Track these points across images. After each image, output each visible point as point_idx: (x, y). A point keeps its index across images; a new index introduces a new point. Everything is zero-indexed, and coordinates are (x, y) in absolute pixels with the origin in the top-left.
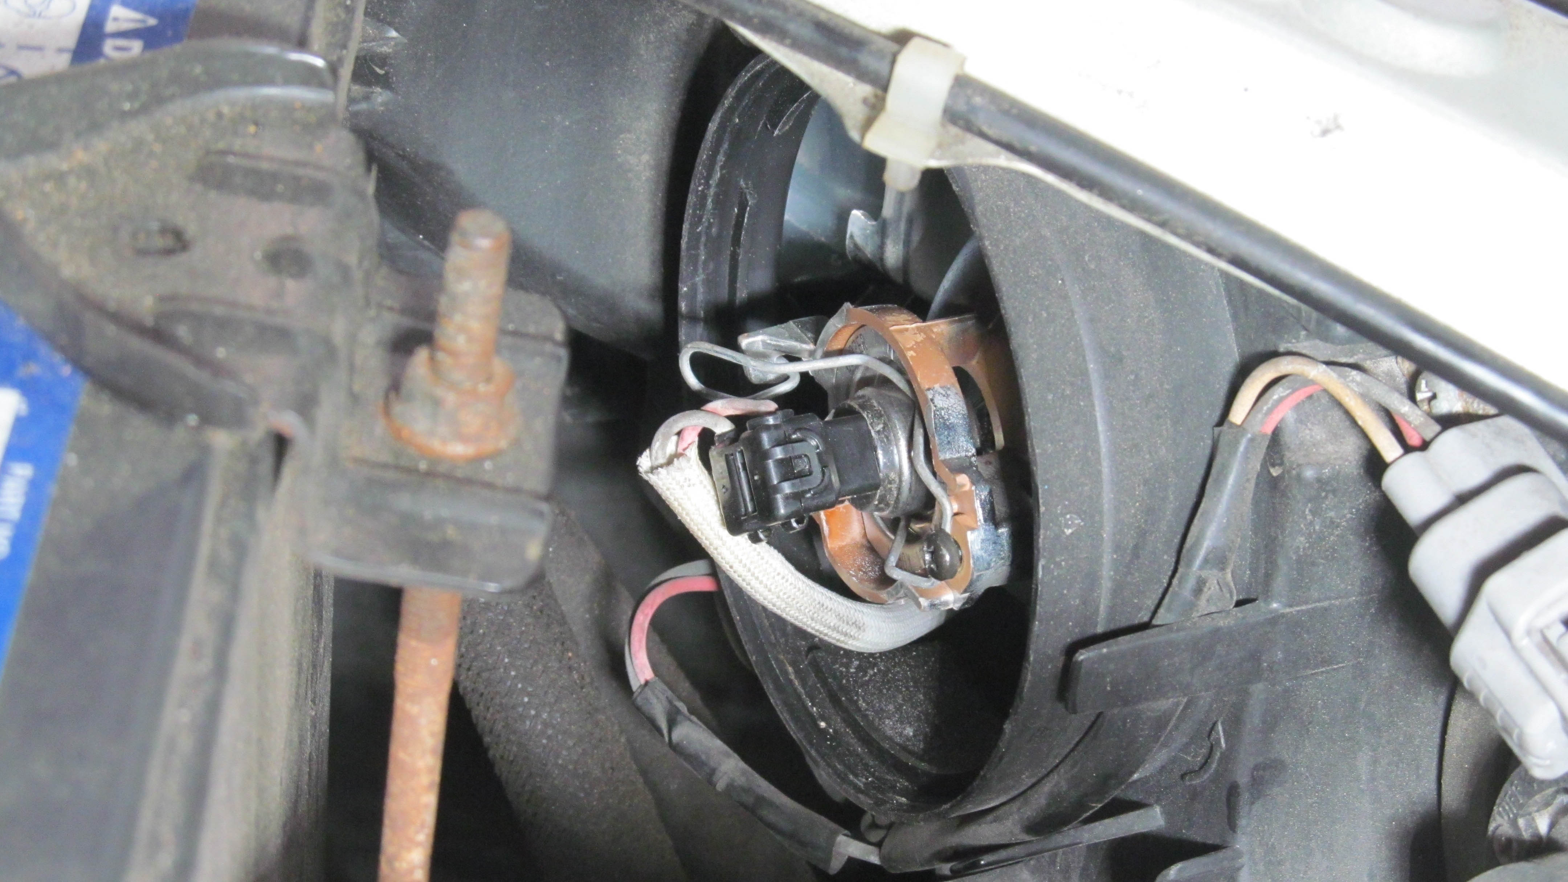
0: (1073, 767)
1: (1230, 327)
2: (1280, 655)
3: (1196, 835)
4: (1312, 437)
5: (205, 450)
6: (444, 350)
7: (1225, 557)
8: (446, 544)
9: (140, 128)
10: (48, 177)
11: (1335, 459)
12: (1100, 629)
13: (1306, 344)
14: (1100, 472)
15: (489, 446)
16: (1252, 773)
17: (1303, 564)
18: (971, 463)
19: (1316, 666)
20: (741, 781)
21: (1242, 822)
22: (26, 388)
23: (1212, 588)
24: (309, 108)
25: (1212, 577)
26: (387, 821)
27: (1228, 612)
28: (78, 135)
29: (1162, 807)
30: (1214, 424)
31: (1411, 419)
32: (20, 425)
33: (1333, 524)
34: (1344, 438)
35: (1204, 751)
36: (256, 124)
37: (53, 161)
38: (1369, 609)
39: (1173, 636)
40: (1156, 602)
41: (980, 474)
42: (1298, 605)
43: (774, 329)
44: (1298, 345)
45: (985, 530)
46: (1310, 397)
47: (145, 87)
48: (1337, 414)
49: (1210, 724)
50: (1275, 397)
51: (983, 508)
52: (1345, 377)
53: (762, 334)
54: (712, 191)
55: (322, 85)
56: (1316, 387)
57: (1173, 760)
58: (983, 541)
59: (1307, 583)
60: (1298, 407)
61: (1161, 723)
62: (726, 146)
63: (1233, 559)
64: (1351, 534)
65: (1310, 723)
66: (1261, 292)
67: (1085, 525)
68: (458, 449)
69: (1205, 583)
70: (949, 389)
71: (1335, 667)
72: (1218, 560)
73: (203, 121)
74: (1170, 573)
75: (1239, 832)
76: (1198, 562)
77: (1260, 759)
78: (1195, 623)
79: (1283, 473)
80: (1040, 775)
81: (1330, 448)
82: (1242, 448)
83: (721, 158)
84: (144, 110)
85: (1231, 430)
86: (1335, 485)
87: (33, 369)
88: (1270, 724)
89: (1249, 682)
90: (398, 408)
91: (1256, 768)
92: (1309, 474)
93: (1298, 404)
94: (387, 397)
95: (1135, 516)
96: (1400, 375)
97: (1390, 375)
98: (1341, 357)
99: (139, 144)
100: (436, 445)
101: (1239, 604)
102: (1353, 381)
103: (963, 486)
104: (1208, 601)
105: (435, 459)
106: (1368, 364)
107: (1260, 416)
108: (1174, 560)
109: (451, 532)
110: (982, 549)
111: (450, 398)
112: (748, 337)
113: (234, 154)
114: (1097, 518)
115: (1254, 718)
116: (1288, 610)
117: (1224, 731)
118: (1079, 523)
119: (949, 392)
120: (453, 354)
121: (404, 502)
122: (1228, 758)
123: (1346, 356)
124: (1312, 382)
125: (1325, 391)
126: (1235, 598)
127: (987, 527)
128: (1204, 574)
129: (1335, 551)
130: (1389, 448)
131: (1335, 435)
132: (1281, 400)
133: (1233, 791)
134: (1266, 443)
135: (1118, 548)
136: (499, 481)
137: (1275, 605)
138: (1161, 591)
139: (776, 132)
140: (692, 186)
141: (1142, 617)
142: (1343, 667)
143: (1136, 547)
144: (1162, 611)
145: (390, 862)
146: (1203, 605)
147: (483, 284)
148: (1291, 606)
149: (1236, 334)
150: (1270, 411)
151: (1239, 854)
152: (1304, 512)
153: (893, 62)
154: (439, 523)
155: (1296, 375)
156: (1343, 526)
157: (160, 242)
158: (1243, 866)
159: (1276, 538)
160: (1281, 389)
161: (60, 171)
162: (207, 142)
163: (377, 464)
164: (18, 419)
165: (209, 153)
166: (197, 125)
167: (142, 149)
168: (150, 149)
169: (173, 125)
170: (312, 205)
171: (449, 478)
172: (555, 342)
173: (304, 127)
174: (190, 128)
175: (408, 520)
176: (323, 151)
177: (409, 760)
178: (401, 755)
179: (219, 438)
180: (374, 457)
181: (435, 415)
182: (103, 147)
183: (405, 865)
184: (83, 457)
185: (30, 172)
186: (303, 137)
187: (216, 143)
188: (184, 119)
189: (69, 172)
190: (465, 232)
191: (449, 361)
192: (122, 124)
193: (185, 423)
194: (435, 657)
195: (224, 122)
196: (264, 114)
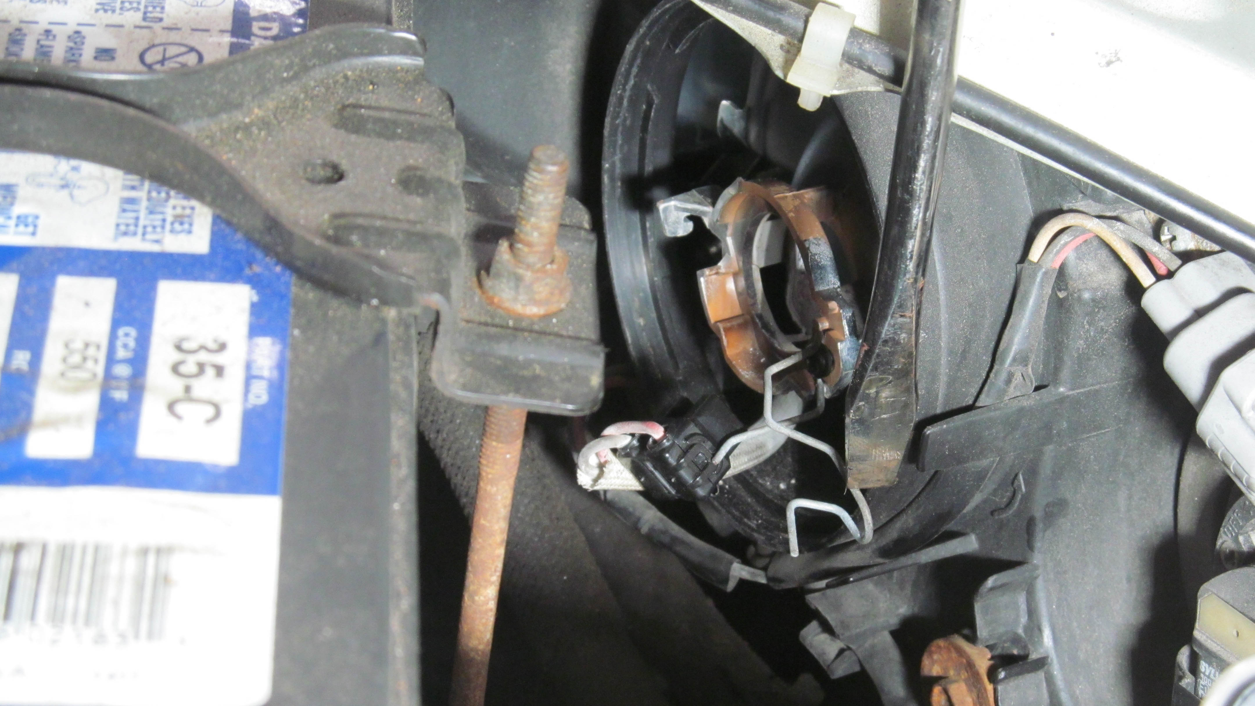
0: (917, 509)
1: (1026, 191)
2: (1065, 425)
3: (1004, 554)
4: (1087, 269)
5: (384, 321)
6: (520, 241)
7: (1027, 357)
8: (536, 378)
9: (293, 89)
10: (238, 128)
11: (1105, 285)
12: (939, 411)
13: (1082, 203)
14: (938, 299)
15: (554, 308)
16: (1045, 510)
17: (1082, 360)
18: (837, 292)
19: (1090, 432)
20: (660, 526)
21: (1038, 544)
22: (254, 282)
23: (1017, 379)
24: (407, 70)
25: (1018, 371)
26: (470, 568)
27: (1029, 396)
28: (254, 97)
29: (977, 535)
30: (1016, 262)
31: (1160, 256)
32: (256, 309)
33: (1102, 331)
34: (1110, 269)
35: (1009, 494)
36: (372, 83)
37: (239, 117)
38: (1127, 390)
39: (992, 414)
40: (978, 389)
41: (844, 301)
42: (1078, 388)
43: (681, 196)
44: (1076, 204)
45: (850, 341)
46: (1086, 241)
47: (297, 60)
48: (1104, 254)
49: (1013, 476)
50: (1062, 242)
51: (849, 326)
52: (1112, 227)
53: (674, 200)
54: (628, 93)
55: (415, 54)
56: (1090, 234)
57: (985, 501)
58: (849, 349)
59: (1084, 373)
60: (1077, 248)
61: (980, 477)
62: (638, 61)
63: (1033, 357)
64: (1115, 337)
65: (1085, 472)
66: (1049, 168)
67: (928, 337)
68: (534, 310)
69: (1013, 376)
70: (820, 239)
71: (1103, 431)
72: (1022, 359)
73: (336, 82)
74: (987, 369)
75: (1036, 552)
76: (1009, 361)
77: (1050, 499)
78: (1006, 405)
79: (1068, 294)
80: (893, 515)
81: (1101, 277)
82: (1038, 280)
83: (635, 70)
84: (296, 77)
85: (1030, 267)
86: (1105, 303)
87: (257, 269)
88: (1057, 475)
89: (1043, 444)
90: (488, 283)
91: (1047, 505)
92: (1086, 295)
93: (1077, 247)
94: (478, 275)
95: (963, 329)
96: (1148, 222)
97: (1140, 223)
98: (1107, 212)
99: (295, 101)
100: (519, 308)
101: (1037, 389)
102: (1118, 230)
103: (834, 310)
104: (1015, 388)
105: (519, 318)
106: (1125, 216)
107: (1051, 256)
108: (990, 359)
109: (538, 370)
110: (848, 354)
111: (528, 275)
112: (664, 202)
113: (361, 107)
114: (937, 332)
115: (1046, 468)
116: (1071, 393)
117: (1024, 479)
118: (925, 336)
119: (820, 242)
120: (529, 245)
121: (503, 349)
122: (1027, 498)
123: (1110, 211)
124: (1089, 231)
125: (1098, 237)
126: (1034, 386)
127: (852, 339)
128: (1013, 369)
129: (1104, 349)
130: (1144, 276)
131: (1104, 267)
132: (1066, 244)
133: (1031, 523)
134: (1054, 276)
135: (951, 352)
136: (564, 333)
137: (1062, 389)
138: (981, 382)
139: (677, 51)
140: (613, 91)
141: (968, 401)
142: (1108, 431)
143: (964, 351)
144: (983, 396)
145: (472, 597)
146: (1012, 391)
147: (551, 196)
148: (1073, 389)
149: (1031, 197)
150: (1058, 252)
151: (1036, 567)
152: (1083, 323)
153: (806, 22)
154: (528, 364)
155: (1077, 226)
156: (1110, 332)
157: (322, 173)
158: (1039, 576)
159: (1063, 341)
160: (1066, 236)
161: (245, 124)
162: (341, 98)
163: (480, 323)
164: (253, 305)
165: (344, 107)
166: (332, 85)
167: (298, 105)
168: (303, 104)
169: (315, 87)
170: (423, 142)
171: (531, 331)
172: (585, 229)
173: (406, 85)
174: (328, 88)
175: (508, 362)
176: (422, 101)
177: (488, 525)
178: (482, 522)
179: (391, 313)
180: (477, 318)
181: (517, 287)
182: (271, 105)
183: (482, 598)
184: (304, 330)
185: (225, 125)
186: (407, 92)
187: (348, 99)
188: (322, 81)
189: (252, 124)
190: (539, 162)
191: (526, 249)
192: (282, 87)
193: (369, 304)
194: (509, 453)
195: (350, 82)
196: (377, 76)
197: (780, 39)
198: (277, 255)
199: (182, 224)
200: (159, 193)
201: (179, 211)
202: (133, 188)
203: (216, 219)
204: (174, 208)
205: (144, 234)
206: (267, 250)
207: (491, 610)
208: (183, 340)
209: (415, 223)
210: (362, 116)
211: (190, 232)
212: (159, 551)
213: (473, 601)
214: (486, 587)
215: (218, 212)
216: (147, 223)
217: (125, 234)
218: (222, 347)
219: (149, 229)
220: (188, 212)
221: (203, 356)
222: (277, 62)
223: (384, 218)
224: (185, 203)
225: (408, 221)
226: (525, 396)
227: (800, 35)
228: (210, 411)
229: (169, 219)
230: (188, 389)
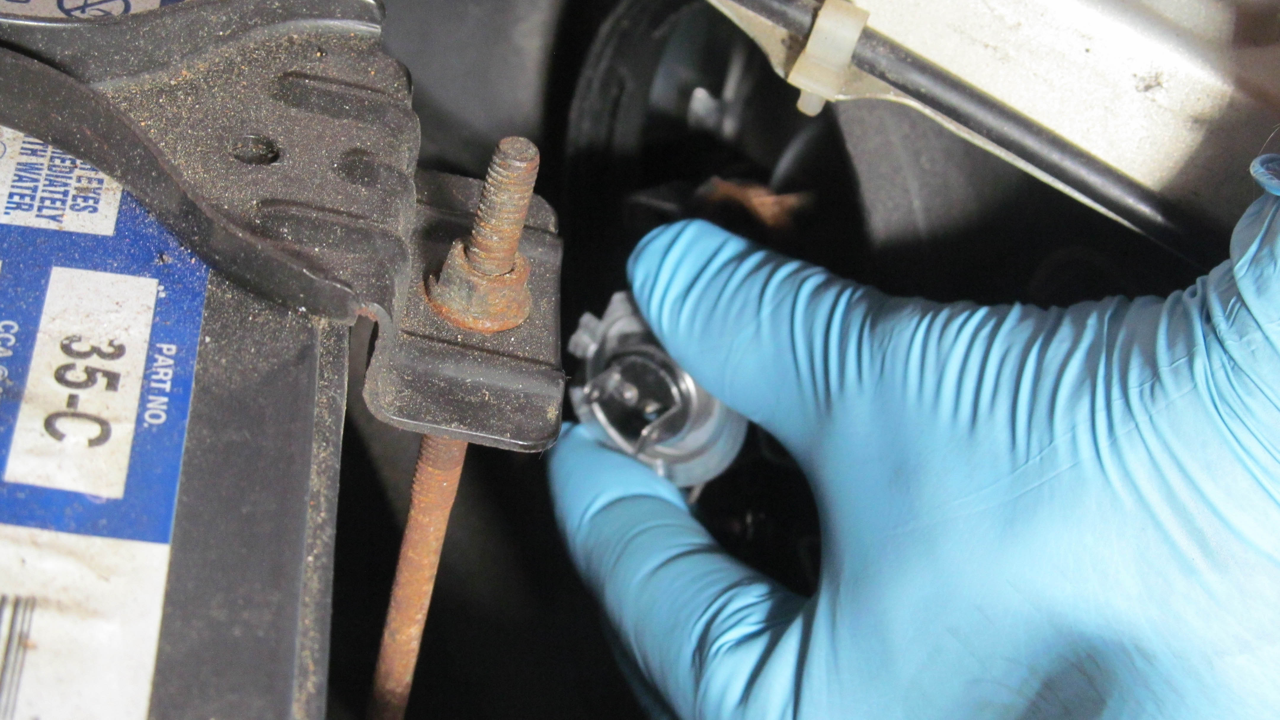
5: (311, 332)
6: (478, 245)
8: (484, 405)
9: (230, 50)
10: (161, 91)
15: (511, 323)
22: (162, 275)
24: (361, 38)
26: (393, 603)
28: (183, 56)
32: (161, 307)
36: (320, 50)
37: (163, 78)
47: (236, 18)
54: (599, 75)
55: (373, 20)
68: (487, 325)
73: (279, 46)
83: (609, 51)
84: (233, 36)
87: (168, 259)
90: (437, 289)
94: (426, 280)
99: (231, 64)
100: (470, 321)
105: (469, 333)
109: (487, 396)
111: (483, 284)
113: (306, 76)
120: (486, 249)
121: (449, 369)
136: (520, 354)
140: (583, 73)
145: (392, 635)
147: (516, 196)
153: (815, 16)
154: (476, 388)
157: (253, 150)
161: (171, 86)
162: (284, 64)
163: (424, 337)
164: (159, 302)
165: (287, 75)
166: (275, 49)
167: (233, 70)
168: (239, 69)
169: (255, 49)
170: (373, 123)
171: (482, 350)
172: (551, 233)
173: (359, 55)
174: (269, 53)
175: (453, 384)
176: (375, 75)
177: (417, 558)
178: (410, 554)
179: (322, 323)
180: (421, 330)
181: (470, 297)
182: (202, 66)
183: (404, 637)
184: (216, 338)
185: (147, 87)
186: (359, 63)
187: (291, 67)
188: (263, 44)
189: (177, 87)
190: (506, 156)
191: (483, 254)
192: (217, 47)
193: (296, 311)
194: (446, 481)
195: (295, 47)
196: (325, 43)
197: (782, 32)
198: (193, 246)
199: (86, 199)
200: (63, 161)
201: (84, 183)
202: (34, 153)
203: (126, 195)
204: (79, 179)
205: (40, 209)
206: (183, 238)
207: (413, 651)
208: (73, 339)
209: (358, 217)
210: (306, 86)
211: (95, 210)
212: (17, 603)
213: (394, 640)
214: (409, 627)
215: (129, 188)
216: (46, 195)
217: (19, 206)
218: (119, 351)
219: (47, 203)
220: (95, 185)
221: (95, 361)
222: (213, 18)
223: (322, 209)
224: (92, 174)
225: (350, 215)
226: (470, 426)
227: (806, 31)
228: (95, 430)
229: (72, 192)
230: (72, 400)
